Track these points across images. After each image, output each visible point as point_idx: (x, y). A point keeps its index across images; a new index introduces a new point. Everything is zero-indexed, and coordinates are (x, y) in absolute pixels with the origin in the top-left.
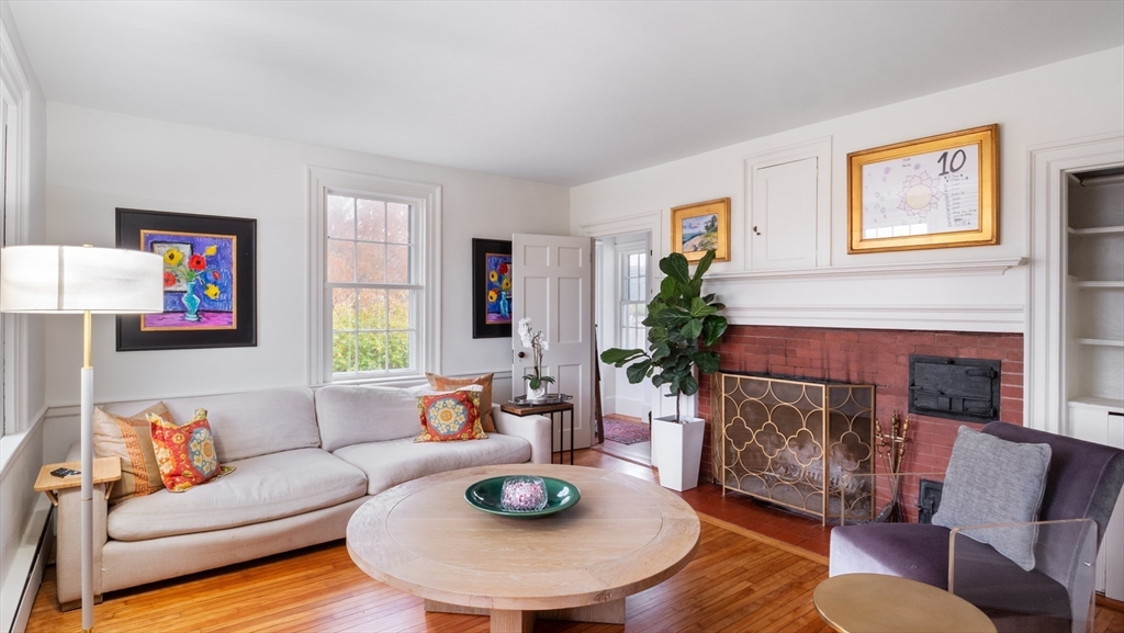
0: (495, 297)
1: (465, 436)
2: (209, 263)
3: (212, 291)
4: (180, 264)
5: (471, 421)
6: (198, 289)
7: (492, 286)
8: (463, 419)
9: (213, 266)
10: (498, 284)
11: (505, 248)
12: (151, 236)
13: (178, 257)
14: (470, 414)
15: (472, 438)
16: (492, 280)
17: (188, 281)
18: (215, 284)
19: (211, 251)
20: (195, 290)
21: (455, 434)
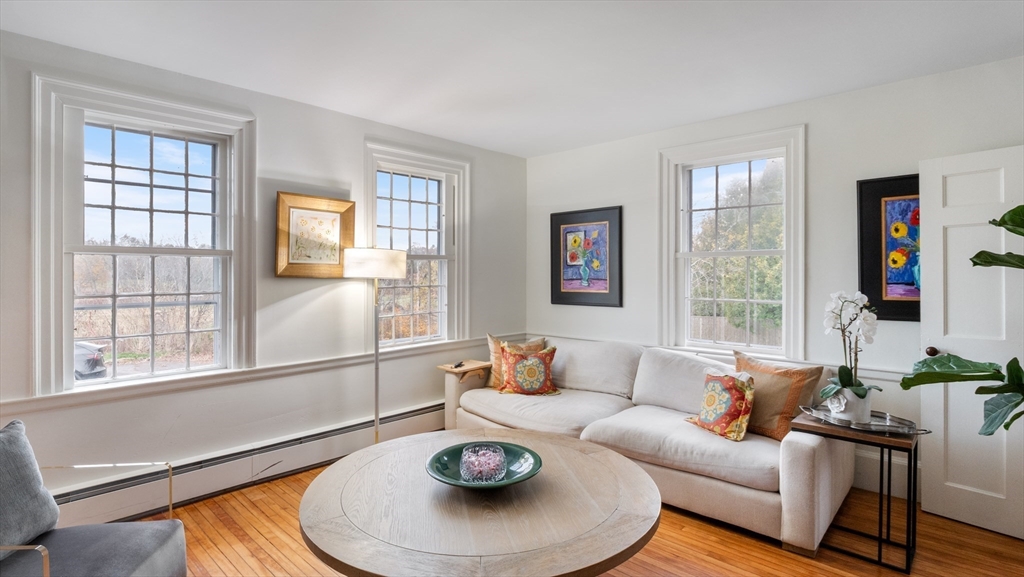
0: (901, 260)
1: (717, 429)
2: (594, 243)
3: (596, 264)
4: (579, 246)
5: (733, 415)
6: (588, 264)
7: (894, 245)
8: (722, 409)
9: (596, 246)
10: (909, 241)
11: (908, 185)
12: (566, 229)
13: (578, 241)
14: (733, 405)
15: (723, 435)
16: (895, 235)
17: (584, 257)
18: (597, 259)
19: (595, 235)
20: (586, 264)
21: (709, 425)
